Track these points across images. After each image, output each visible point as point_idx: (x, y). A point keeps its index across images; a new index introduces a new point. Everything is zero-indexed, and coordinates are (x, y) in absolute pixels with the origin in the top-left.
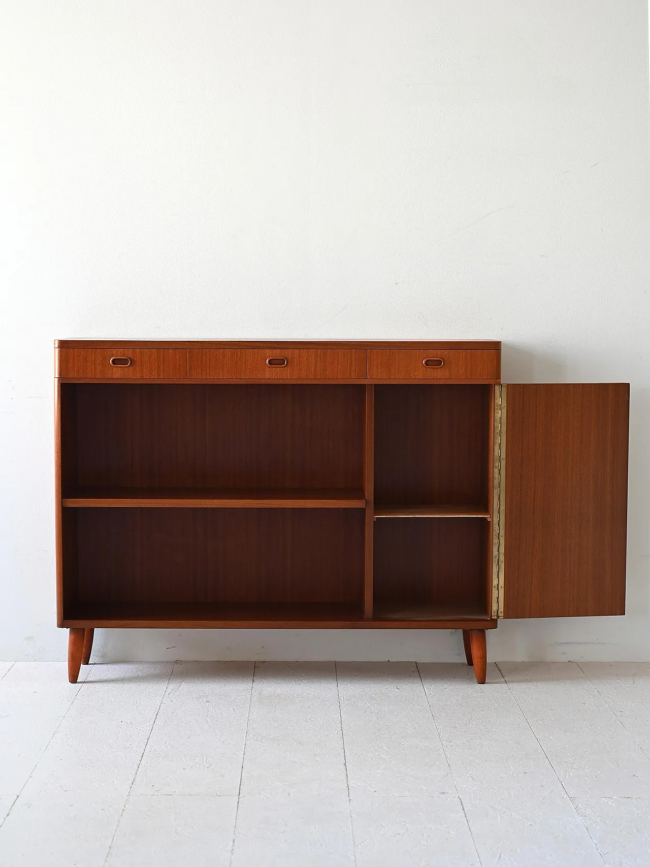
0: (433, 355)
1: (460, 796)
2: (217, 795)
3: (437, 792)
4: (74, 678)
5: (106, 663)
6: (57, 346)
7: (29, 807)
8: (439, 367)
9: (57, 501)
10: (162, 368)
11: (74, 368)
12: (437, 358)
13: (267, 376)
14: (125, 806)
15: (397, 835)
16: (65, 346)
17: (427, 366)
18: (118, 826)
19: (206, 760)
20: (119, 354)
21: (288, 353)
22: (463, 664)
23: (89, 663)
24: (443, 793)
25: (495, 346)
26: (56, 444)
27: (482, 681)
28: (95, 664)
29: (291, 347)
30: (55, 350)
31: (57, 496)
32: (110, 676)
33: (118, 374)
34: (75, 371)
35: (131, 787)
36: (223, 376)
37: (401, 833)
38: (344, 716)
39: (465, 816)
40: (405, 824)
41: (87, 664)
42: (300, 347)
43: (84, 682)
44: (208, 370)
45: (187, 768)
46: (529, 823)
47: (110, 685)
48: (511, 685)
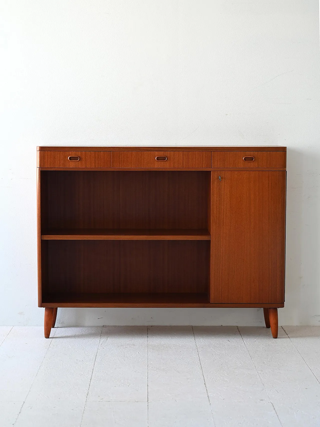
0: (249, 154)
1: (271, 402)
2: (135, 401)
3: (258, 400)
4: (47, 335)
5: (64, 327)
6: (38, 150)
7: (31, 408)
8: (252, 161)
9: (38, 236)
10: (97, 162)
11: (48, 162)
12: (251, 156)
13: (156, 167)
14: (85, 408)
15: (239, 424)
16: (43, 150)
17: (245, 160)
18: (82, 419)
19: (127, 382)
20: (73, 154)
21: (167, 154)
22: (264, 327)
23: (55, 327)
24: (262, 400)
25: (284, 149)
26: (38, 204)
27: (276, 337)
28: (58, 327)
29: (170, 150)
30: (37, 152)
31: (38, 233)
32: (67, 334)
33: (72, 166)
34: (49, 164)
35: (87, 397)
36: (131, 166)
37: (241, 423)
38: (201, 357)
39: (276, 413)
40: (243, 418)
41: (54, 327)
42: (174, 150)
43: (53, 338)
44: (123, 163)
45: (117, 386)
46: (312, 417)
47: (68, 339)
48: (292, 339)
